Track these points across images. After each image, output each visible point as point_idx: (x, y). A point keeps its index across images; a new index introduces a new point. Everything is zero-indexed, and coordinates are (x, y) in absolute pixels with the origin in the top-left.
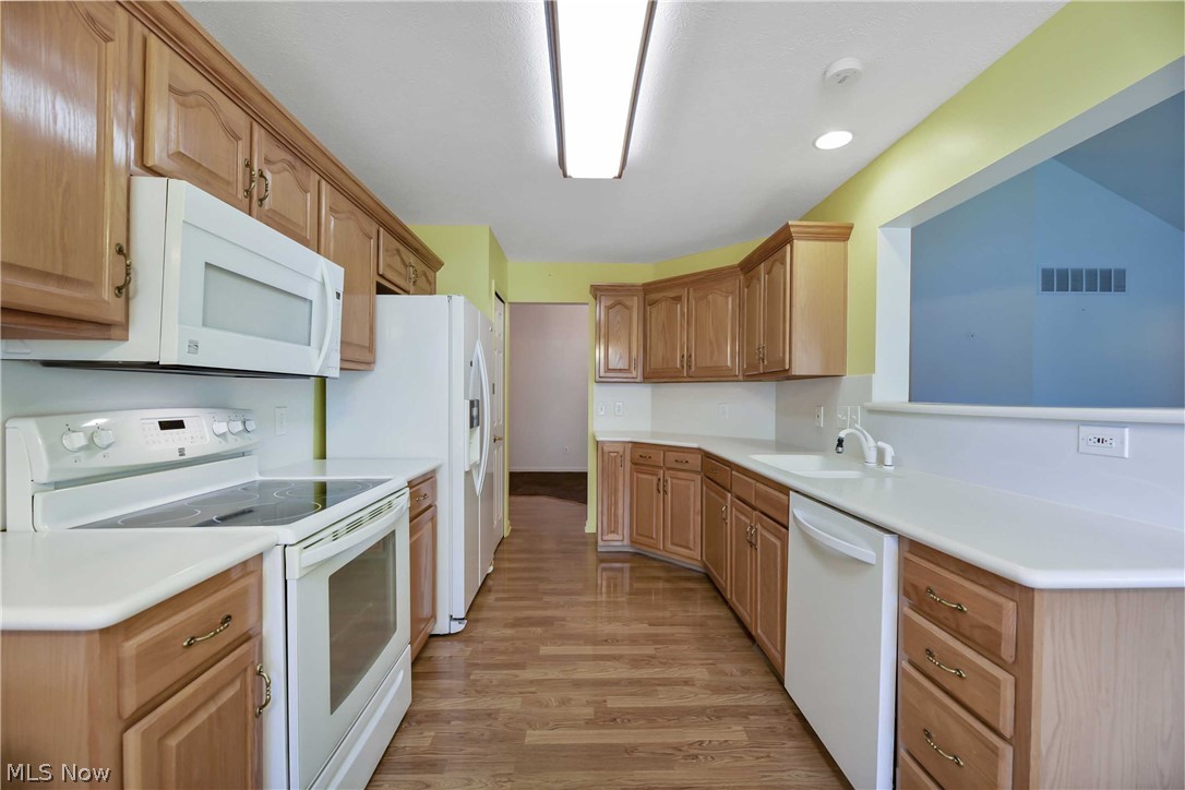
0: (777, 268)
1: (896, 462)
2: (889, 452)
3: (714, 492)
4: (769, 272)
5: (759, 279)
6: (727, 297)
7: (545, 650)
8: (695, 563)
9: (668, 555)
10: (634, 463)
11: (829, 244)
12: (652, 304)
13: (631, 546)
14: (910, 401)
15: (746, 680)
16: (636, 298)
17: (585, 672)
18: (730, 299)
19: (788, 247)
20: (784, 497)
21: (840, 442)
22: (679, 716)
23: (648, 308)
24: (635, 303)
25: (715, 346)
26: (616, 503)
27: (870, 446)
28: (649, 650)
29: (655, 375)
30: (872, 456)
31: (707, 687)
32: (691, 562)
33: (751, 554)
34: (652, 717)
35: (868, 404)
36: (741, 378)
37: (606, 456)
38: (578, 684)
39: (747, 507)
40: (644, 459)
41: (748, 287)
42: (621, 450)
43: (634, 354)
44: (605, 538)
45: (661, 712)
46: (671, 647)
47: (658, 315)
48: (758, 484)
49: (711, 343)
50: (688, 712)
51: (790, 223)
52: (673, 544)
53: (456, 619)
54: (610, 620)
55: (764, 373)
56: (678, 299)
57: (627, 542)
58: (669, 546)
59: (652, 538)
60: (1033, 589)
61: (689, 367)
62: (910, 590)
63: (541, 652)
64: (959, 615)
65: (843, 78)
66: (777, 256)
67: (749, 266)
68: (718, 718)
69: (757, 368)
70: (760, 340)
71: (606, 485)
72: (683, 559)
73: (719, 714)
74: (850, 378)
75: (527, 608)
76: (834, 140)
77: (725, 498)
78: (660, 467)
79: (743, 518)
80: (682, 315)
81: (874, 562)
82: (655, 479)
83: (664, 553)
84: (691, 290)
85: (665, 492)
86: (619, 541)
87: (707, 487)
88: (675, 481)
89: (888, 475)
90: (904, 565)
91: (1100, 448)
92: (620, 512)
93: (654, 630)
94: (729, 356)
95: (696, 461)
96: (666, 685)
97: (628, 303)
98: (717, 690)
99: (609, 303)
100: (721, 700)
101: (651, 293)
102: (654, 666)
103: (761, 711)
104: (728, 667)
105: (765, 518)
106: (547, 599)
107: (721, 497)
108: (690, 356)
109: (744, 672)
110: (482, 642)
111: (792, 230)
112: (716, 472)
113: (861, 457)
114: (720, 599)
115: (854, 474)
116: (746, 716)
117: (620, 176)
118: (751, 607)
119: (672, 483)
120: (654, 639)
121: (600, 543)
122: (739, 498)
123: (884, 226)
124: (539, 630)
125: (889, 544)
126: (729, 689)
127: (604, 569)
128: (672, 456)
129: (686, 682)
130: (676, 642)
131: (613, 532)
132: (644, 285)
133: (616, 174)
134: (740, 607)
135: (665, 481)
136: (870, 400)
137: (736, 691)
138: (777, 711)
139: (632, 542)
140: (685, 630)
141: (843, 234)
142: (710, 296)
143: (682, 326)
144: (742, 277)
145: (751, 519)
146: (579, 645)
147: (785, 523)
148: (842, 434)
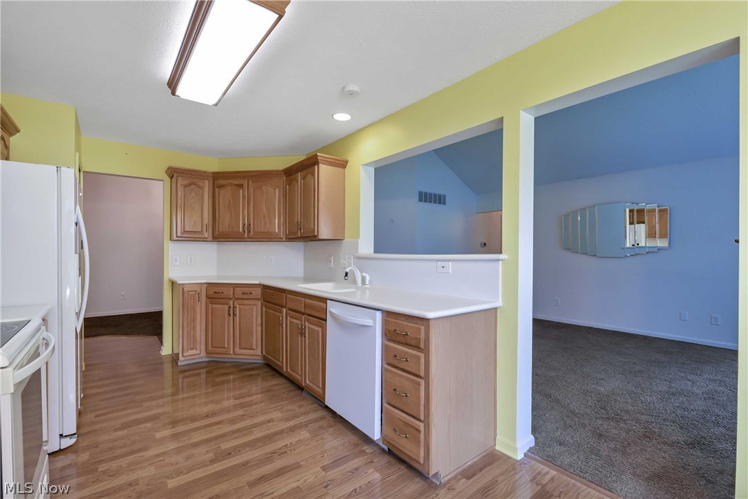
0: (310, 176)
1: (370, 283)
2: (368, 278)
3: (271, 309)
4: (304, 178)
5: (297, 182)
6: (275, 189)
7: (158, 435)
8: (258, 358)
9: (237, 357)
10: (208, 297)
11: (336, 168)
12: (220, 187)
13: (206, 357)
14: (375, 252)
15: (303, 410)
16: (207, 181)
17: (197, 437)
18: (277, 190)
19: (316, 167)
20: (324, 305)
21: (346, 274)
22: (270, 438)
23: (217, 190)
24: (207, 185)
25: (267, 220)
26: (194, 328)
27: (358, 275)
28: (240, 412)
29: (220, 237)
30: (359, 281)
31: (282, 420)
32: (254, 358)
33: (302, 340)
34: (252, 445)
35: (356, 254)
36: (284, 239)
37: (186, 295)
38: (196, 445)
39: (297, 314)
40: (216, 294)
41: (289, 185)
42: (198, 289)
43: (206, 221)
44: (185, 354)
45: (259, 440)
46: (254, 407)
47: (225, 195)
48: (306, 300)
49: (264, 217)
50: (276, 434)
51: (318, 154)
52: (240, 348)
53: (66, 436)
54: (206, 404)
55: (301, 237)
56: (241, 186)
57: (203, 354)
58: (238, 350)
59: (225, 348)
60: (429, 319)
61: (249, 232)
62: (387, 333)
63: (157, 437)
64: (406, 336)
65: (352, 93)
66: (310, 170)
67: (290, 172)
68: (293, 431)
69: (297, 233)
70: (298, 217)
71: (186, 315)
72: (248, 357)
73: (293, 429)
74: (347, 240)
75: (130, 414)
76: (342, 117)
77: (281, 312)
78: (231, 299)
79: (295, 321)
80: (244, 197)
81: (372, 325)
82: (226, 307)
83: (234, 356)
84: (250, 181)
85: (234, 315)
86: (198, 354)
87: (266, 307)
88: (241, 307)
89: (368, 288)
90: (385, 323)
91: (443, 270)
92: (198, 333)
93: (238, 402)
94: (276, 226)
95: (257, 293)
96: (256, 427)
97: (200, 184)
98: (287, 420)
99: (186, 182)
100: (291, 424)
101: (219, 180)
102: (246, 420)
103: (315, 421)
104: (289, 407)
105: (311, 318)
106: (145, 405)
107: (278, 312)
108: (250, 224)
109: (300, 407)
110: (97, 446)
111: (319, 158)
112: (272, 297)
113: (355, 282)
114: (277, 375)
115: (353, 290)
116: (306, 426)
117: (216, 105)
118: (301, 371)
119: (240, 308)
120: (242, 406)
121: (181, 358)
122: (290, 309)
123: (364, 165)
124: (149, 425)
125: (379, 314)
126: (294, 417)
127: (184, 378)
128: (238, 290)
129: (269, 421)
130: (256, 404)
131: (192, 349)
132: (214, 173)
133: (215, 102)
134: (294, 374)
135: (235, 307)
136: (357, 252)
137: (298, 417)
138: (322, 418)
139: (207, 353)
140: (260, 396)
141: (343, 164)
142: (264, 187)
143: (243, 205)
144: (285, 178)
145: (301, 320)
146: (187, 424)
147: (324, 317)
148: (347, 270)
